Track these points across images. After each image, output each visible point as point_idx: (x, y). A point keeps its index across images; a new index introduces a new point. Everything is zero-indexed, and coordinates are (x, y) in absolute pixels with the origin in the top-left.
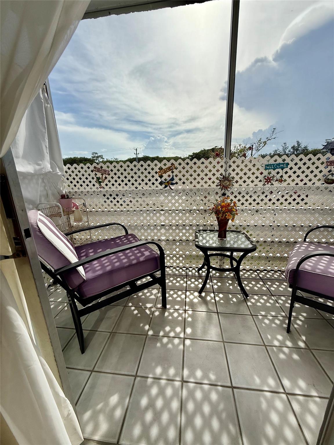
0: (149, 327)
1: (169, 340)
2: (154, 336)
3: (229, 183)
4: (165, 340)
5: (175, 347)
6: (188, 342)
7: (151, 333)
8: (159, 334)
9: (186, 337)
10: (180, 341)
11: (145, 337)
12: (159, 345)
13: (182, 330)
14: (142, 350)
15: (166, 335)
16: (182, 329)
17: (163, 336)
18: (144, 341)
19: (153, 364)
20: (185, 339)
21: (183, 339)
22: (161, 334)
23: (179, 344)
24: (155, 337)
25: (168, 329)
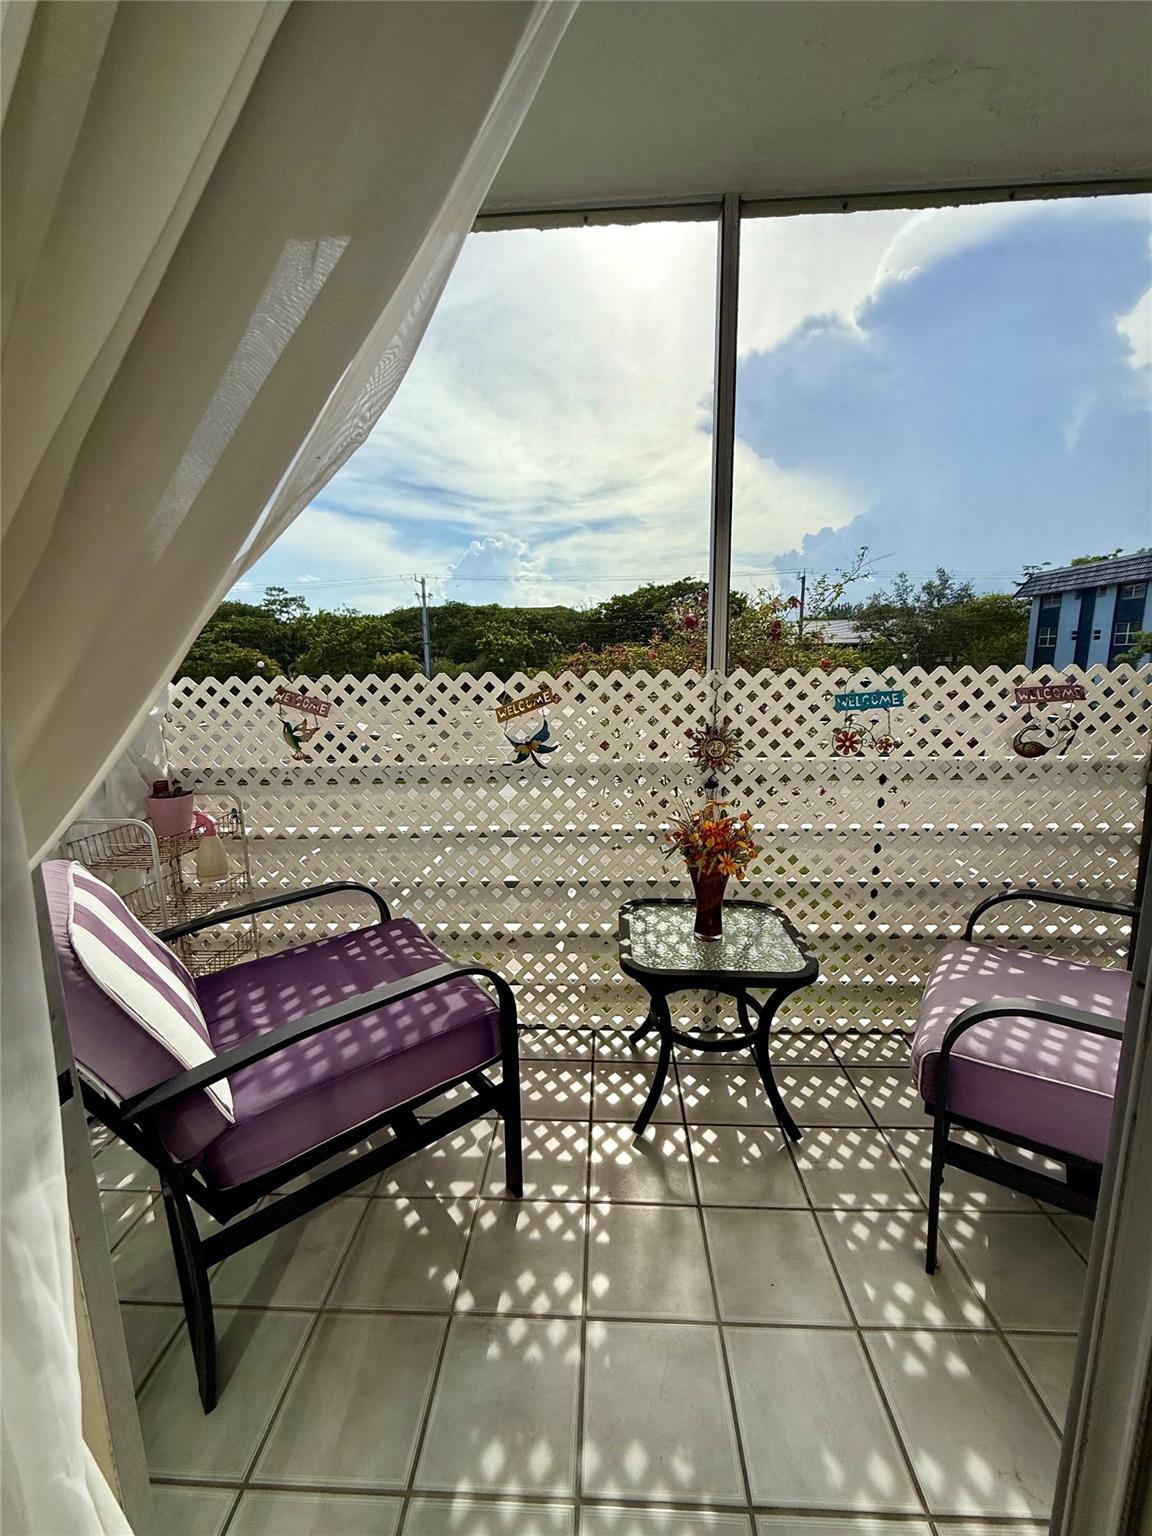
0: (460, 1277)
1: (531, 1328)
2: (478, 1314)
3: (726, 749)
4: (517, 1329)
5: (553, 1353)
6: (597, 1332)
7: (465, 1303)
8: (496, 1305)
9: (591, 1313)
10: (571, 1330)
11: (443, 1321)
12: (493, 1351)
13: (575, 1284)
14: (431, 1377)
15: (521, 1311)
16: (574, 1277)
17: (511, 1315)
18: (441, 1337)
19: (474, 1435)
20: (587, 1319)
21: (578, 1324)
22: (504, 1304)
23: (566, 1344)
24: (477, 1319)
25: (526, 1281)
